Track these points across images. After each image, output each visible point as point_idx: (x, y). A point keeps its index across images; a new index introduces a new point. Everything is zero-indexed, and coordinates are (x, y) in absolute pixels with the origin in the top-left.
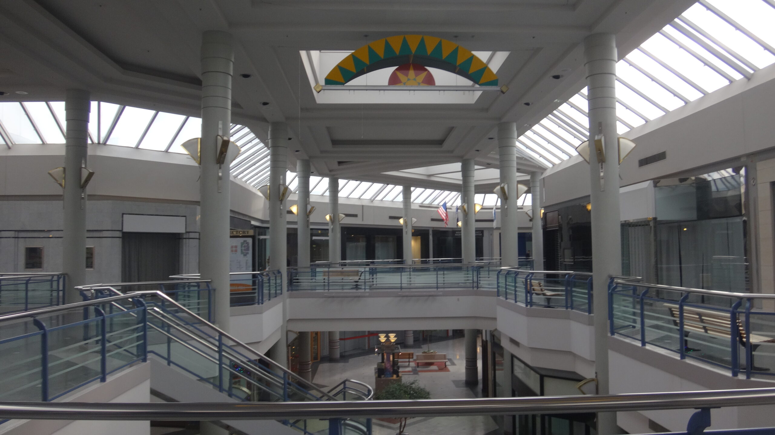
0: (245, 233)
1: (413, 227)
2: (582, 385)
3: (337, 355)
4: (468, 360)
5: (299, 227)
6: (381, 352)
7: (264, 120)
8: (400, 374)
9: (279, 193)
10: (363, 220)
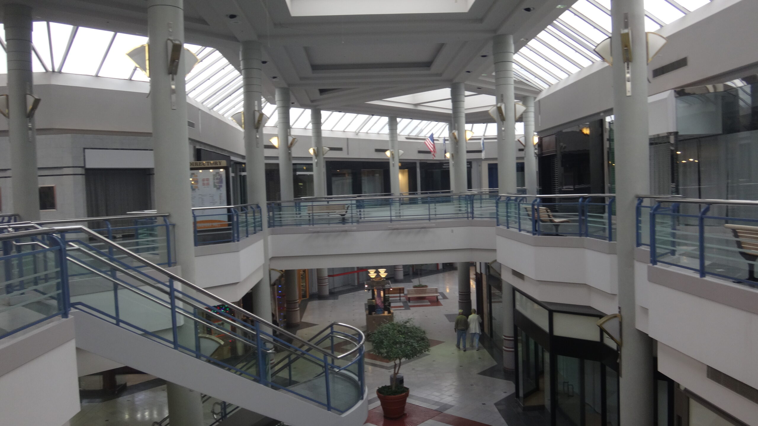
0: (217, 165)
1: (400, 159)
2: (604, 322)
3: (326, 291)
4: (460, 293)
5: (282, 162)
6: (371, 288)
7: (234, 39)
8: (392, 310)
9: (254, 121)
10: (348, 154)
